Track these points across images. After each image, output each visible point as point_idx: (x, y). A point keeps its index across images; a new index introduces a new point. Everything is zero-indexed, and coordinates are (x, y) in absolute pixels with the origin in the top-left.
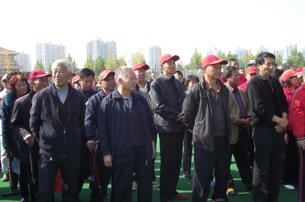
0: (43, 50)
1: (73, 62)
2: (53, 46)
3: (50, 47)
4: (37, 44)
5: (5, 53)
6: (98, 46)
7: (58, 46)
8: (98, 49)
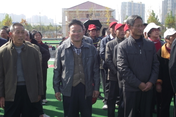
0: (127, 8)
1: (156, 17)
2: (134, 4)
3: (133, 5)
4: (122, 3)
5: (106, 10)
6: (173, 3)
7: (139, 4)
8: (173, 6)
